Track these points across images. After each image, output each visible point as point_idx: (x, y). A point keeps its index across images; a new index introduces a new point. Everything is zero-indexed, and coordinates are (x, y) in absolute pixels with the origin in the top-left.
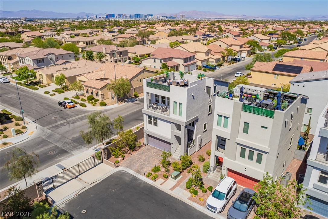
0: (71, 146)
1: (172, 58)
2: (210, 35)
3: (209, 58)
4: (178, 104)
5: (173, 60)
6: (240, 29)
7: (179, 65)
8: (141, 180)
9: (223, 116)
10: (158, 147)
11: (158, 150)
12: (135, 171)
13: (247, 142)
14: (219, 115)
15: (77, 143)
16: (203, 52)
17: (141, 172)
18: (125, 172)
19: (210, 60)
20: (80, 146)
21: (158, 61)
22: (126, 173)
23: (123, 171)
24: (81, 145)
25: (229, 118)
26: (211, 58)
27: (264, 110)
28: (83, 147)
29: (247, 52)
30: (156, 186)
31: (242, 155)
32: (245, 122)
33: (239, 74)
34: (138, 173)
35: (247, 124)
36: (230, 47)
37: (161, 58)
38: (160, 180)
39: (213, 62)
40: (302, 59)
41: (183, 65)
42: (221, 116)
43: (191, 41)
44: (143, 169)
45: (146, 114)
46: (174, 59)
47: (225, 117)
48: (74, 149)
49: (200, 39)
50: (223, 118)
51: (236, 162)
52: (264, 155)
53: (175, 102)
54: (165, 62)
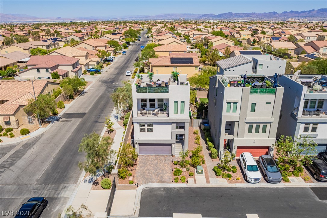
0: (49, 190)
1: (58, 66)
2: (57, 38)
3: (90, 61)
4: (179, 103)
5: (58, 68)
6: (75, 31)
7: (68, 72)
8: (175, 188)
9: (232, 103)
10: (153, 154)
11: (154, 156)
12: (159, 183)
13: (255, 119)
14: (228, 103)
15: (52, 184)
16: (83, 56)
17: (165, 181)
18: (150, 188)
19: (90, 63)
20: (62, 186)
21: (43, 71)
22: (153, 188)
23: (148, 188)
24: (61, 184)
25: (238, 103)
26: (91, 61)
27: (268, 89)
28: (67, 185)
29: (112, 52)
30: (193, 186)
31: (250, 131)
32: (252, 103)
33: (129, 72)
34: (164, 183)
35: (254, 104)
36: (96, 49)
37: (47, 67)
38: (191, 180)
39: (94, 65)
40: (170, 53)
41: (72, 71)
42: (230, 103)
43: (43, 46)
44: (163, 178)
45: (138, 123)
46: (59, 66)
47: (234, 103)
48: (58, 192)
49: (51, 44)
50: (232, 104)
51: (245, 138)
52: (268, 125)
53: (176, 102)
54: (52, 71)
